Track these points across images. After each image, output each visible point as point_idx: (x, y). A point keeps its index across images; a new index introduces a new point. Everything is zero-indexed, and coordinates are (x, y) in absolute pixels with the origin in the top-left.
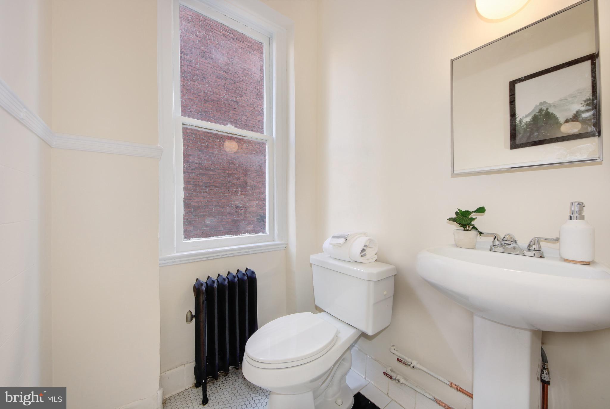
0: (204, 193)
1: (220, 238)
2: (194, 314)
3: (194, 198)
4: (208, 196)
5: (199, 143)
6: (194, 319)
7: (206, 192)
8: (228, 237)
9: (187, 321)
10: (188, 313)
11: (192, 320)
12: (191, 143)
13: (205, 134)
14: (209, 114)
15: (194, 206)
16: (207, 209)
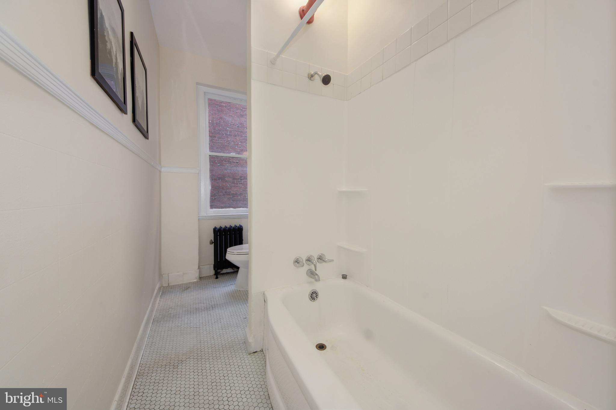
0: (240, 184)
1: (227, 209)
2: (213, 242)
3: (233, 188)
4: (243, 187)
5: (236, 147)
6: (213, 244)
7: (241, 183)
8: (232, 209)
9: (210, 244)
10: (210, 241)
11: (212, 244)
12: (231, 148)
13: (241, 140)
14: (244, 125)
15: (233, 194)
16: (242, 196)
